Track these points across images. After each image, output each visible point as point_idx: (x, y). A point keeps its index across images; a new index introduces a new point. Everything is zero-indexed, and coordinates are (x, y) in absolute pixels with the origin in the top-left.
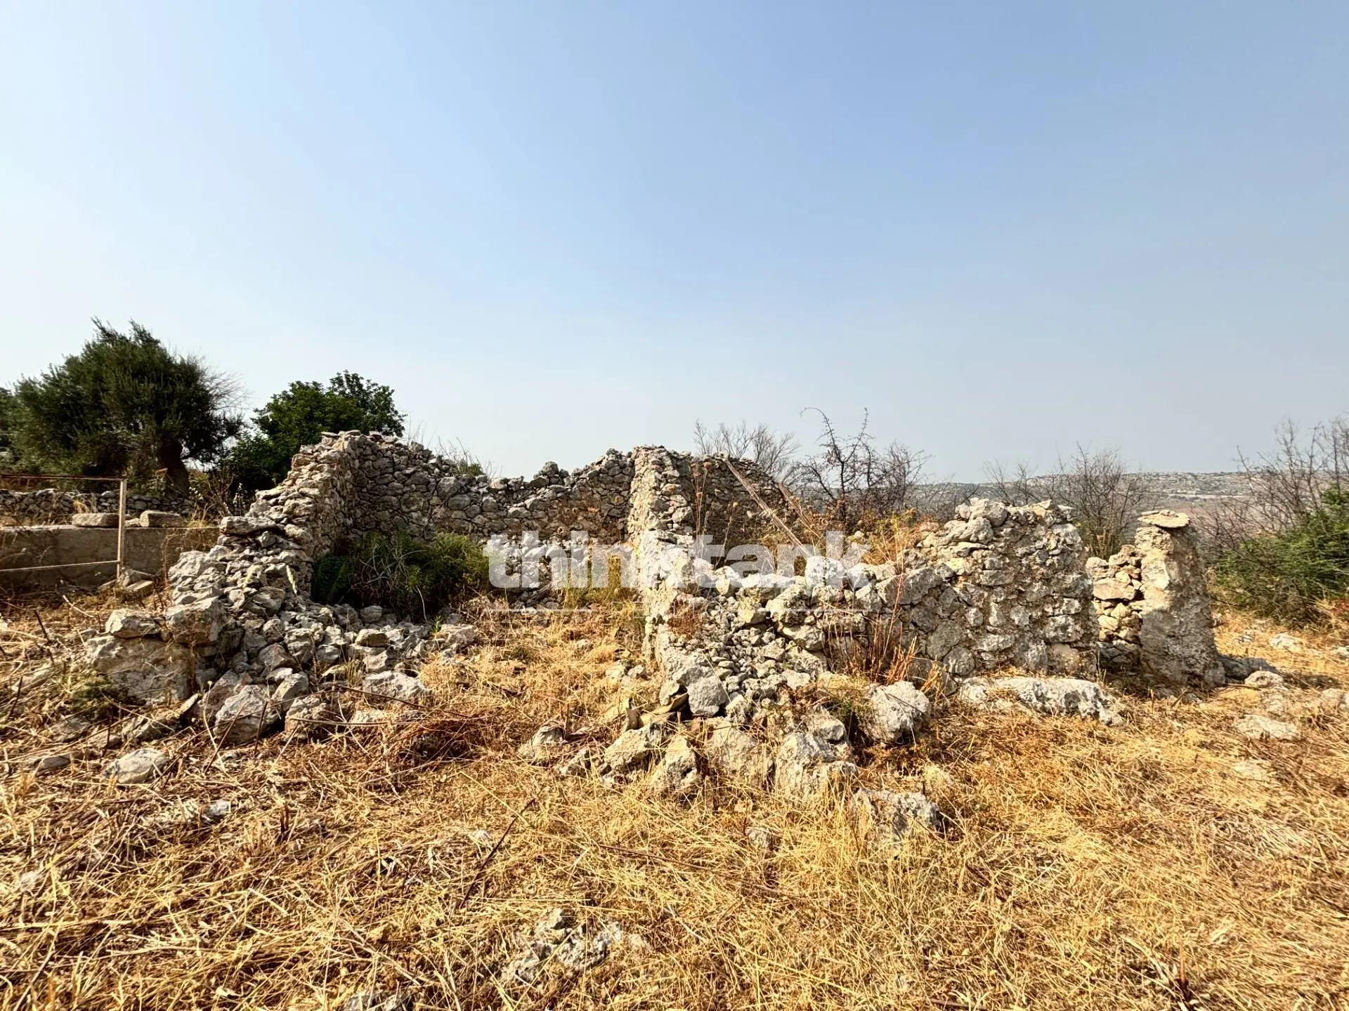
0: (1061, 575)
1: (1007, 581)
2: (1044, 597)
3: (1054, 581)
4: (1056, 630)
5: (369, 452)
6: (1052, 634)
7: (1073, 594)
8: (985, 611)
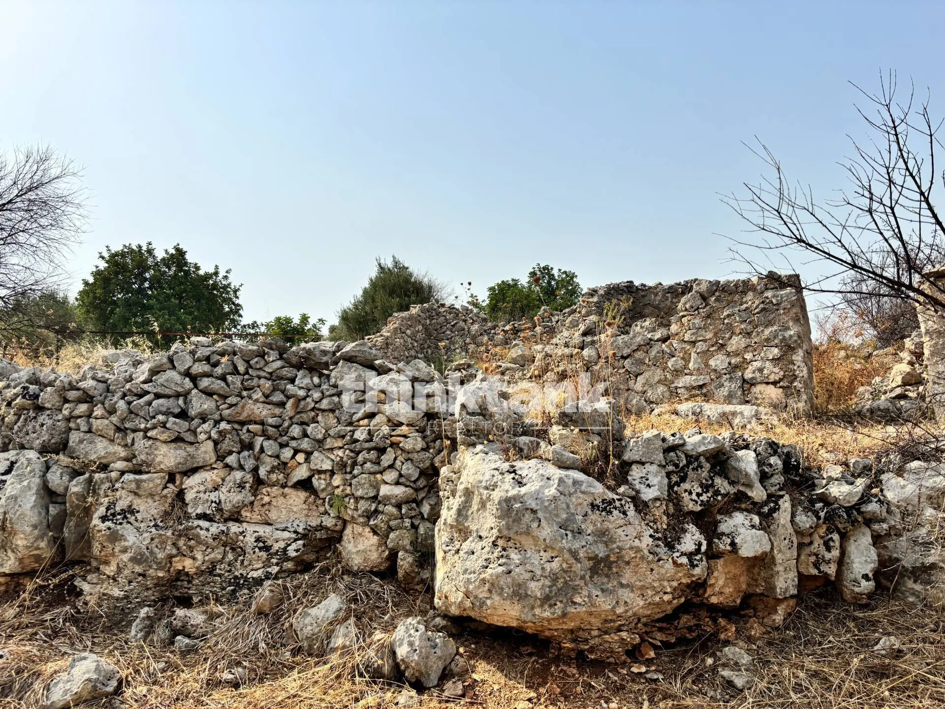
0: (760, 329)
1: (707, 337)
2: (746, 347)
3: (754, 334)
4: (754, 372)
5: (434, 314)
6: (750, 376)
7: (773, 343)
8: (686, 359)
